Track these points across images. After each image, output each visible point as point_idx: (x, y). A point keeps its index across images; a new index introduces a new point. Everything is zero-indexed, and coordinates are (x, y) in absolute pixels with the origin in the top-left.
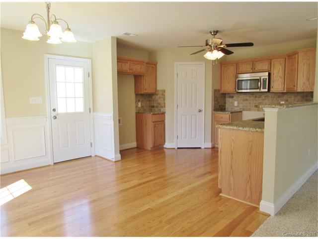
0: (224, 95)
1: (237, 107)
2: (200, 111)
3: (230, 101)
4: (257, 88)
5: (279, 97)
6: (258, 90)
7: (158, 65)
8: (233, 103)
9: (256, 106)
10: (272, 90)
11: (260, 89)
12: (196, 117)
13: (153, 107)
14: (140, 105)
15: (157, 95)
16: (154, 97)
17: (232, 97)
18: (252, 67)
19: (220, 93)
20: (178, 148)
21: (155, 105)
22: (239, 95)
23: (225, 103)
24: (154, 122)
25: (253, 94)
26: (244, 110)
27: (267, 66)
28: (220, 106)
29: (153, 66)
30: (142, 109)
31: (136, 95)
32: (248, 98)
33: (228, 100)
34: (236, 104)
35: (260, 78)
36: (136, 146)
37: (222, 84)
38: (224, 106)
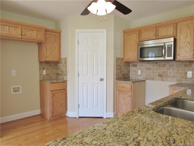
0: (128, 63)
1: (140, 76)
2: (102, 80)
3: (134, 70)
4: (161, 56)
5: (185, 66)
6: (162, 59)
7: (62, 34)
8: (136, 72)
9: (160, 76)
10: (178, 58)
11: (164, 57)
12: (98, 86)
13: (58, 74)
14: (44, 72)
15: (61, 63)
16: (59, 65)
17: (136, 66)
18: (154, 33)
19: (123, 61)
20: (80, 117)
21: (60, 73)
22: (142, 63)
23: (129, 71)
24: (51, 91)
25: (157, 63)
26: (147, 79)
27: (172, 31)
28: (123, 75)
29: (57, 34)
30: (48, 77)
31: (41, 63)
32: (151, 67)
33: (132, 68)
34: (139, 72)
35: (165, 44)
36: (40, 113)
37: (125, 53)
38: (128, 74)
